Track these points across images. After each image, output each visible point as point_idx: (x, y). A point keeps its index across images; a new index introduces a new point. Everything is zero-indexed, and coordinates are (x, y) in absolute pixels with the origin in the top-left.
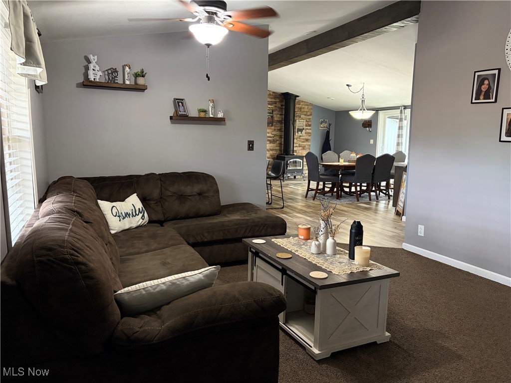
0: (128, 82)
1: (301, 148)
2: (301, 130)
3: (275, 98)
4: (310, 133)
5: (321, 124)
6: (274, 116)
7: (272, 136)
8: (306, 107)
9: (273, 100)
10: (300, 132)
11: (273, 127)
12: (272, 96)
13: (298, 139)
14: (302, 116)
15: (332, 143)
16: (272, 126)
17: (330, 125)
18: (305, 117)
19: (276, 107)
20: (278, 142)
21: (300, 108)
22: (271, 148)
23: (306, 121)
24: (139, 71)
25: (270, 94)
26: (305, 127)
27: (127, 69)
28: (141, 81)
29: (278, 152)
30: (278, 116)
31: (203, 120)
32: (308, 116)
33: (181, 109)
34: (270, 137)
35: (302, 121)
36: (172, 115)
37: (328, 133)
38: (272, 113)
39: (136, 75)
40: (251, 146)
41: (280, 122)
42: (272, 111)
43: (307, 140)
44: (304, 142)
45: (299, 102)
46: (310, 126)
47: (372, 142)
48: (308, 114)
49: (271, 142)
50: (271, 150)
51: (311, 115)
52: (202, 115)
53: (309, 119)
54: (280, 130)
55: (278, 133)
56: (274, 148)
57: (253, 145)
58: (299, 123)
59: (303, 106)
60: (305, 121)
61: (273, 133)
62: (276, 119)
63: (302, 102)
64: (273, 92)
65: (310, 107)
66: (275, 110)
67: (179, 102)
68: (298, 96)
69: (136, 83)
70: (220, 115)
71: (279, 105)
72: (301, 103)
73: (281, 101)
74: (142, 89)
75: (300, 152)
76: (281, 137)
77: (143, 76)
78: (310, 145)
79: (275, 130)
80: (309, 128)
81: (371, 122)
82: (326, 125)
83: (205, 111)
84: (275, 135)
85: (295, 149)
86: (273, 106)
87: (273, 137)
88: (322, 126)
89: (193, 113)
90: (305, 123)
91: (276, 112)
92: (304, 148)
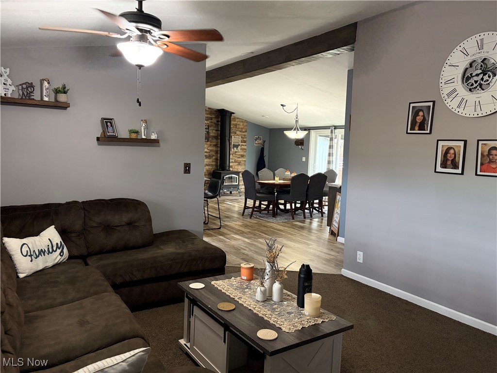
0: (46, 99)
1: (236, 164)
2: (237, 146)
3: (210, 114)
4: (245, 149)
5: (256, 140)
6: (210, 131)
7: (208, 151)
8: (242, 124)
9: (209, 116)
10: (235, 148)
11: (209, 143)
12: (207, 112)
13: (234, 155)
14: (238, 132)
15: (266, 159)
16: (208, 141)
17: (264, 142)
18: (240, 133)
19: (211, 122)
20: (214, 157)
21: (236, 125)
22: (208, 163)
23: (242, 137)
24: (61, 87)
26: (240, 143)
27: (46, 84)
28: (62, 98)
29: (214, 167)
30: (214, 131)
31: (135, 141)
32: (244, 132)
33: (110, 129)
34: (206, 152)
35: (238, 137)
36: (99, 136)
37: (262, 149)
38: (208, 129)
39: (57, 91)
40: (187, 168)
41: (216, 137)
42: (208, 127)
43: (242, 156)
44: (239, 158)
45: (235, 118)
47: (304, 159)
48: (243, 131)
49: (207, 157)
50: (207, 165)
51: (246, 132)
52: (134, 136)
53: (245, 135)
54: (216, 146)
55: (214, 148)
56: (210, 163)
57: (189, 167)
58: (235, 139)
59: (239, 123)
60: (240, 137)
61: (209, 148)
62: (211, 134)
63: (238, 118)
64: (209, 108)
65: (245, 124)
66: (212, 126)
67: (107, 123)
68: (234, 113)
69: (56, 100)
70: (154, 137)
71: (214, 121)
72: (237, 120)
73: (217, 117)
74: (64, 106)
75: (236, 167)
76: (217, 153)
77: (65, 93)
78: (245, 161)
79: (210, 145)
80: (244, 144)
81: (303, 141)
82: (260, 142)
83: (137, 132)
84: (211, 151)
85: (231, 164)
86: (208, 122)
87: (209, 152)
88: (256, 142)
89: (123, 133)
90: (240, 140)
91: (212, 128)
92: (239, 164)
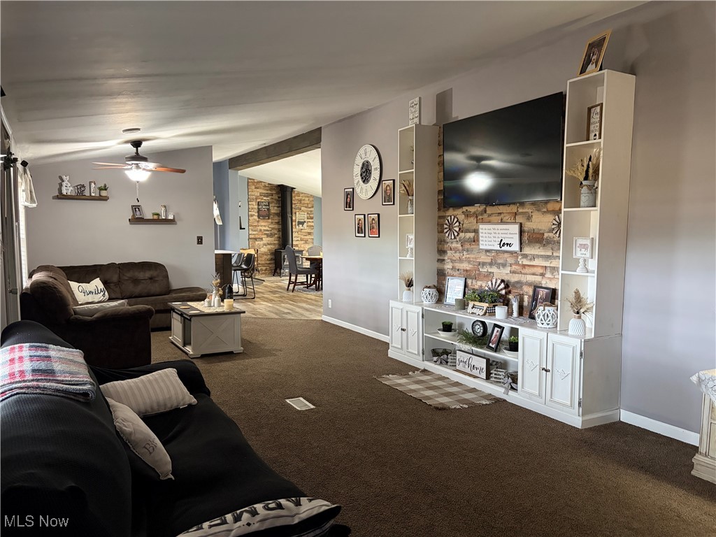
0: (93, 195)
1: (303, 242)
2: (302, 223)
3: (271, 190)
4: (312, 226)
6: (271, 208)
7: (269, 229)
8: (307, 199)
9: (270, 192)
10: (301, 226)
11: (270, 220)
12: (268, 188)
13: (299, 233)
14: (303, 208)
16: (269, 219)
18: (306, 209)
19: (272, 199)
20: (276, 236)
21: (300, 200)
22: (269, 242)
23: (308, 213)
24: (103, 186)
25: (265, 186)
26: (306, 220)
27: (93, 184)
28: (104, 193)
30: (276, 208)
32: (310, 208)
33: (138, 213)
34: (268, 231)
35: (303, 213)
38: (269, 206)
39: (100, 189)
40: (200, 241)
41: (277, 214)
42: (269, 203)
43: (309, 234)
44: (306, 236)
45: (299, 194)
46: (312, 218)
48: (309, 206)
49: (268, 236)
50: (269, 244)
51: (313, 207)
52: (156, 217)
53: (311, 211)
55: (276, 226)
56: (272, 242)
57: (202, 240)
58: (299, 216)
59: (304, 198)
60: (306, 213)
61: (270, 226)
62: (273, 211)
63: (302, 193)
64: (269, 184)
65: (311, 199)
66: (272, 202)
67: (136, 208)
68: (295, 188)
69: (100, 195)
71: (276, 197)
72: (301, 195)
73: (277, 193)
74: (105, 199)
75: (302, 246)
76: (279, 231)
77: (106, 190)
78: (313, 239)
79: (272, 223)
80: (310, 220)
83: (158, 214)
84: (273, 229)
85: (294, 243)
86: (268, 198)
87: (271, 230)
89: (148, 216)
90: (306, 216)
91: (273, 205)
92: (306, 242)
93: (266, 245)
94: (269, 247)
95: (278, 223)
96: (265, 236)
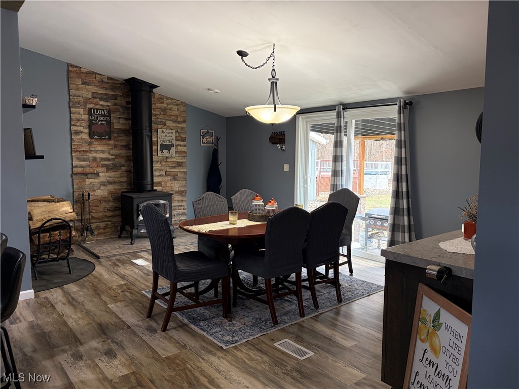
1: (169, 178)
3: (113, 88)
4: (185, 152)
5: (203, 137)
6: (114, 121)
7: (110, 157)
8: (175, 108)
9: (110, 92)
11: (112, 142)
12: (105, 85)
13: (163, 163)
14: (169, 123)
15: (223, 169)
16: (110, 139)
17: (218, 139)
18: (174, 124)
19: (116, 105)
20: (123, 168)
21: (164, 109)
22: (111, 180)
23: (177, 132)
25: (102, 82)
26: (174, 142)
29: (125, 186)
30: (122, 121)
32: (180, 123)
34: (108, 160)
35: (169, 131)
37: (215, 153)
38: (109, 116)
41: (124, 131)
42: (109, 112)
43: (180, 164)
44: (174, 167)
45: (162, 99)
46: (183, 140)
47: (286, 168)
48: (179, 120)
49: (108, 168)
50: (110, 183)
51: (184, 122)
53: (182, 128)
55: (123, 152)
56: (116, 180)
58: (163, 135)
59: (170, 106)
60: (174, 131)
61: (113, 152)
62: (116, 126)
63: (168, 98)
65: (182, 108)
66: (116, 111)
68: (156, 87)
71: (122, 101)
72: (166, 101)
73: (125, 95)
75: (169, 184)
76: (128, 159)
78: (185, 173)
79: (115, 146)
80: (182, 143)
81: (284, 135)
82: (211, 139)
84: (117, 156)
85: (156, 180)
86: (109, 104)
87: (114, 159)
88: (204, 140)
90: (174, 136)
91: (117, 115)
92: (175, 177)
93: (104, 185)
94: (111, 187)
95: (126, 147)
96: (104, 169)
